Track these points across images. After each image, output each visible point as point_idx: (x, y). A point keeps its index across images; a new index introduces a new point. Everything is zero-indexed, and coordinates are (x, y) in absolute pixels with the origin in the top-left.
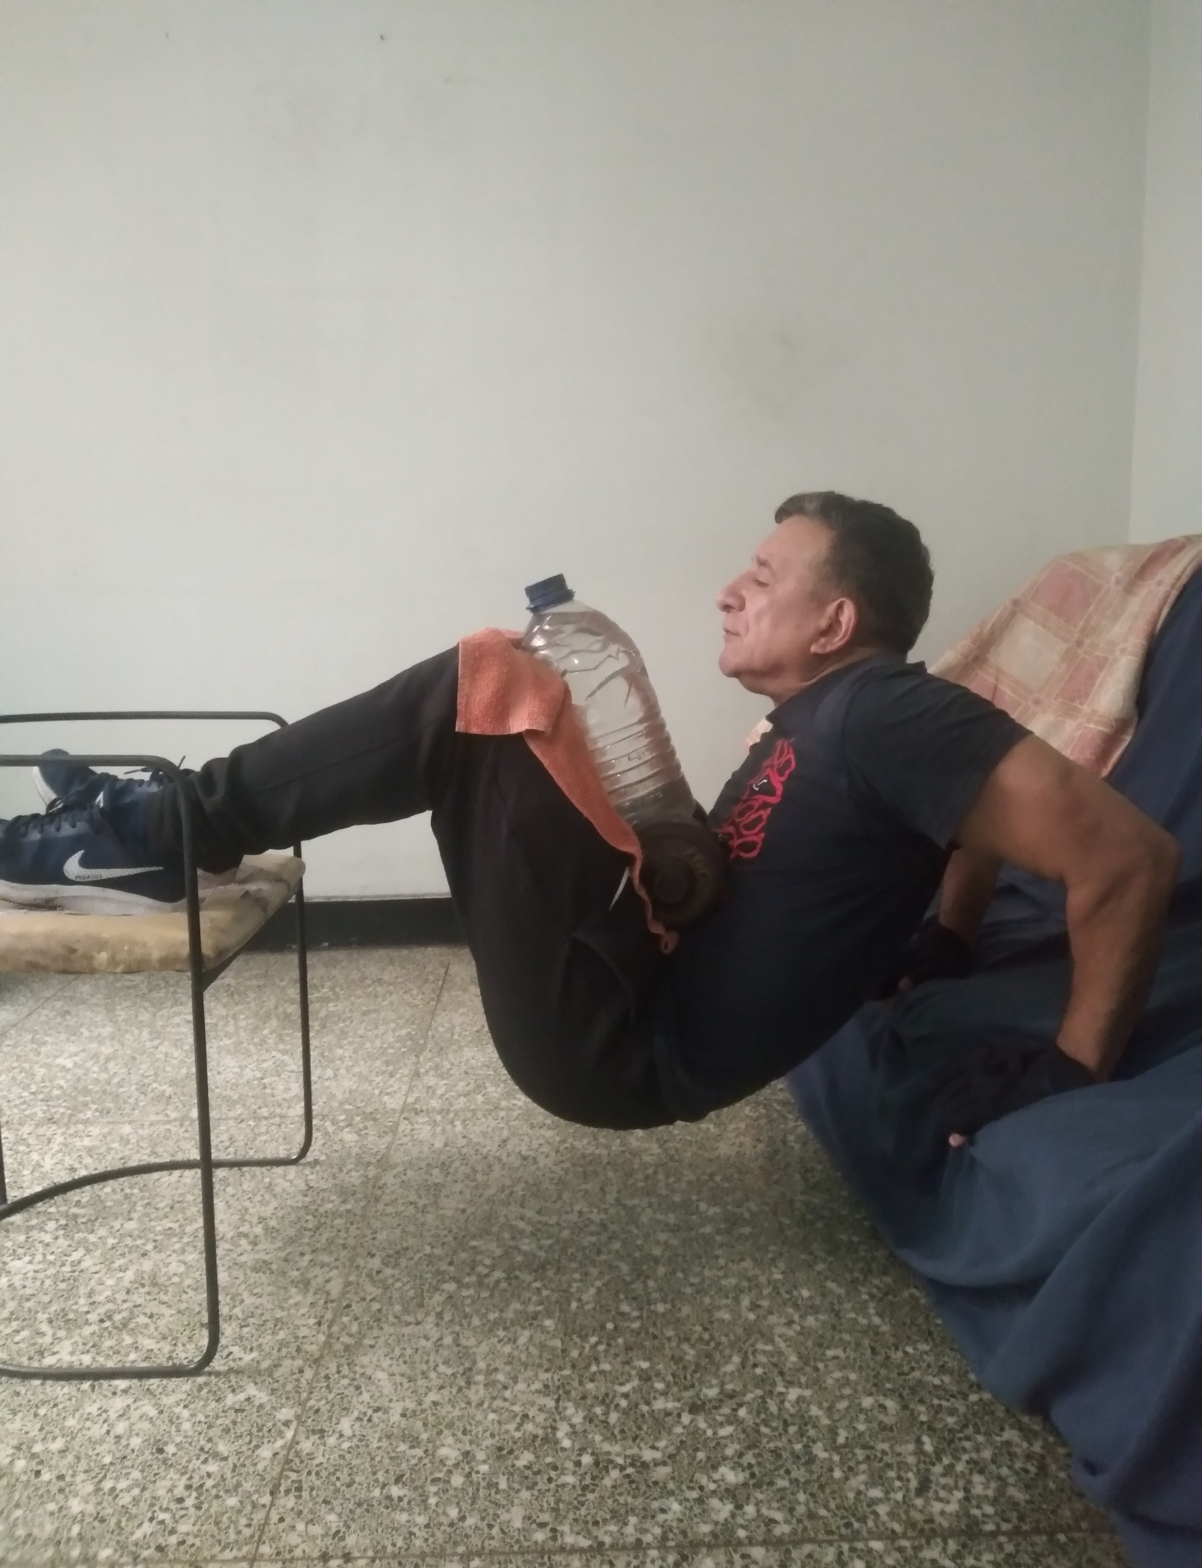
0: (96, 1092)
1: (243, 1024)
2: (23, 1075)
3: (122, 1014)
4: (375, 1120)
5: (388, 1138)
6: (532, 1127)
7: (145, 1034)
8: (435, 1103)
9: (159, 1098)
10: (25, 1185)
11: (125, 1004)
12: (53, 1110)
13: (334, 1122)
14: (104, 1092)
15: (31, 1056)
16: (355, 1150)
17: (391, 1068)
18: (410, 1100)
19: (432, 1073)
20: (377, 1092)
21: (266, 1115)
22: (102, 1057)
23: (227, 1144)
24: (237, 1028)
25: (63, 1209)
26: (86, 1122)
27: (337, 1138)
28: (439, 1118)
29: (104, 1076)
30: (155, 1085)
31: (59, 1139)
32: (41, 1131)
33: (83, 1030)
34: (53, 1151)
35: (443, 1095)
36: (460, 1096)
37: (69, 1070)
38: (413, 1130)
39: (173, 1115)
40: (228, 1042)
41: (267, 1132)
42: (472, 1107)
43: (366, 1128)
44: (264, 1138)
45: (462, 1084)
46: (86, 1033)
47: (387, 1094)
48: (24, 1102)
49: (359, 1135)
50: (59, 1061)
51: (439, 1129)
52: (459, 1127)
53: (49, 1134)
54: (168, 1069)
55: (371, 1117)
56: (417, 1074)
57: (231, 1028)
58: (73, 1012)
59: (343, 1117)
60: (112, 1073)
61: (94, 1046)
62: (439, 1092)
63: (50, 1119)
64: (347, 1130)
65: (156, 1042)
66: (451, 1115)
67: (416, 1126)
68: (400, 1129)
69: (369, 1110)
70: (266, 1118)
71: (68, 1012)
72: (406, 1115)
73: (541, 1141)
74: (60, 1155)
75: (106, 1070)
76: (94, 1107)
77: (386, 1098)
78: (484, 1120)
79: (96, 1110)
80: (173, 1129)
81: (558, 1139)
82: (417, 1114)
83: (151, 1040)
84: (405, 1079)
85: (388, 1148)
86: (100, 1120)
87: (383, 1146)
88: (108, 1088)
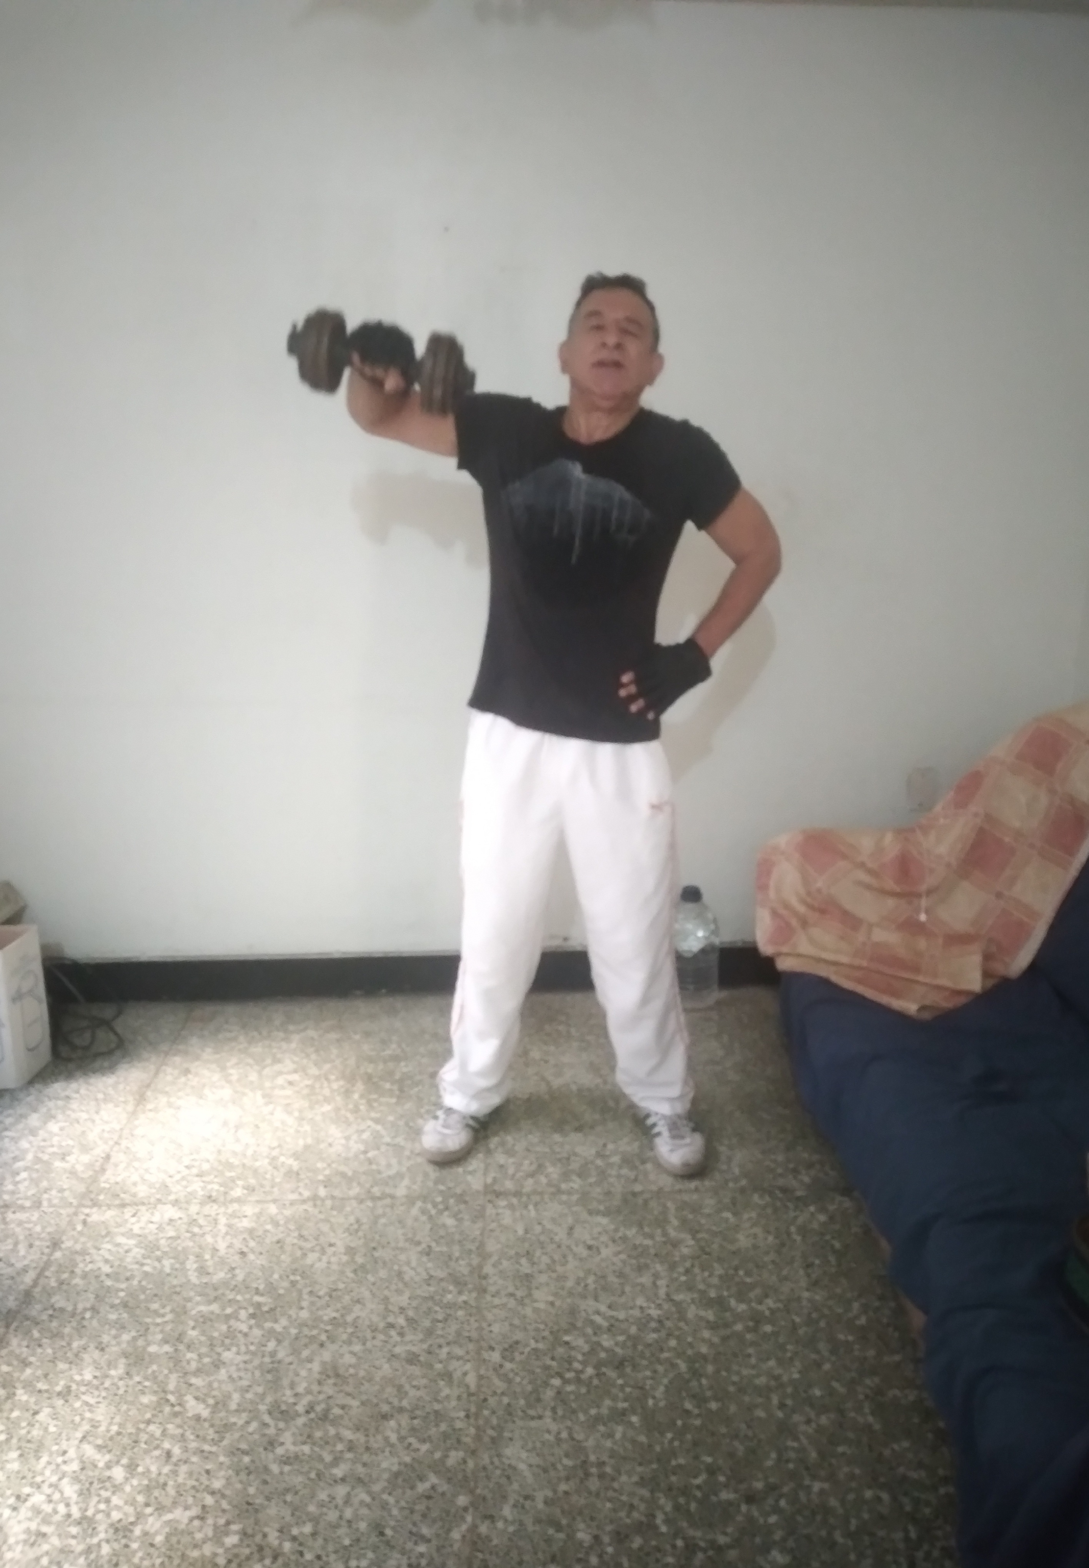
0: (238, 1166)
1: (335, 1086)
2: (173, 1145)
3: (234, 1073)
4: (466, 1202)
5: (479, 1225)
7: (260, 1100)
8: (509, 1185)
9: (289, 1172)
10: (211, 1270)
11: (234, 1060)
12: (209, 1187)
13: (435, 1205)
14: (244, 1165)
15: (173, 1123)
16: (457, 1237)
18: (489, 1180)
19: (501, 1150)
21: (378, 1194)
22: (231, 1125)
23: (356, 1226)
24: (332, 1091)
25: (248, 1296)
26: (238, 1200)
28: (515, 1201)
29: (239, 1147)
30: (282, 1159)
31: (223, 1220)
32: (206, 1210)
33: (206, 1091)
34: (222, 1233)
35: (514, 1175)
36: (527, 1176)
37: (208, 1140)
38: (497, 1214)
39: (307, 1194)
41: (384, 1215)
42: (540, 1190)
43: (460, 1212)
44: (383, 1221)
45: (527, 1162)
46: (210, 1096)
47: (470, 1173)
48: (183, 1178)
49: (457, 1220)
51: (518, 1214)
52: (533, 1213)
53: (213, 1214)
54: (288, 1140)
55: (461, 1199)
56: (489, 1152)
57: (326, 1091)
58: (194, 1071)
59: (439, 1199)
60: (244, 1142)
61: (221, 1111)
62: (511, 1171)
63: (210, 1197)
64: (446, 1213)
65: (271, 1107)
66: (524, 1199)
68: (488, 1214)
69: (458, 1191)
71: (187, 1072)
73: (600, 1230)
74: (229, 1237)
75: (238, 1141)
76: (240, 1183)
79: (243, 1188)
80: (310, 1209)
81: (612, 1227)
82: (497, 1197)
83: (267, 1104)
85: (482, 1234)
86: (250, 1199)
87: (478, 1233)
88: (245, 1161)
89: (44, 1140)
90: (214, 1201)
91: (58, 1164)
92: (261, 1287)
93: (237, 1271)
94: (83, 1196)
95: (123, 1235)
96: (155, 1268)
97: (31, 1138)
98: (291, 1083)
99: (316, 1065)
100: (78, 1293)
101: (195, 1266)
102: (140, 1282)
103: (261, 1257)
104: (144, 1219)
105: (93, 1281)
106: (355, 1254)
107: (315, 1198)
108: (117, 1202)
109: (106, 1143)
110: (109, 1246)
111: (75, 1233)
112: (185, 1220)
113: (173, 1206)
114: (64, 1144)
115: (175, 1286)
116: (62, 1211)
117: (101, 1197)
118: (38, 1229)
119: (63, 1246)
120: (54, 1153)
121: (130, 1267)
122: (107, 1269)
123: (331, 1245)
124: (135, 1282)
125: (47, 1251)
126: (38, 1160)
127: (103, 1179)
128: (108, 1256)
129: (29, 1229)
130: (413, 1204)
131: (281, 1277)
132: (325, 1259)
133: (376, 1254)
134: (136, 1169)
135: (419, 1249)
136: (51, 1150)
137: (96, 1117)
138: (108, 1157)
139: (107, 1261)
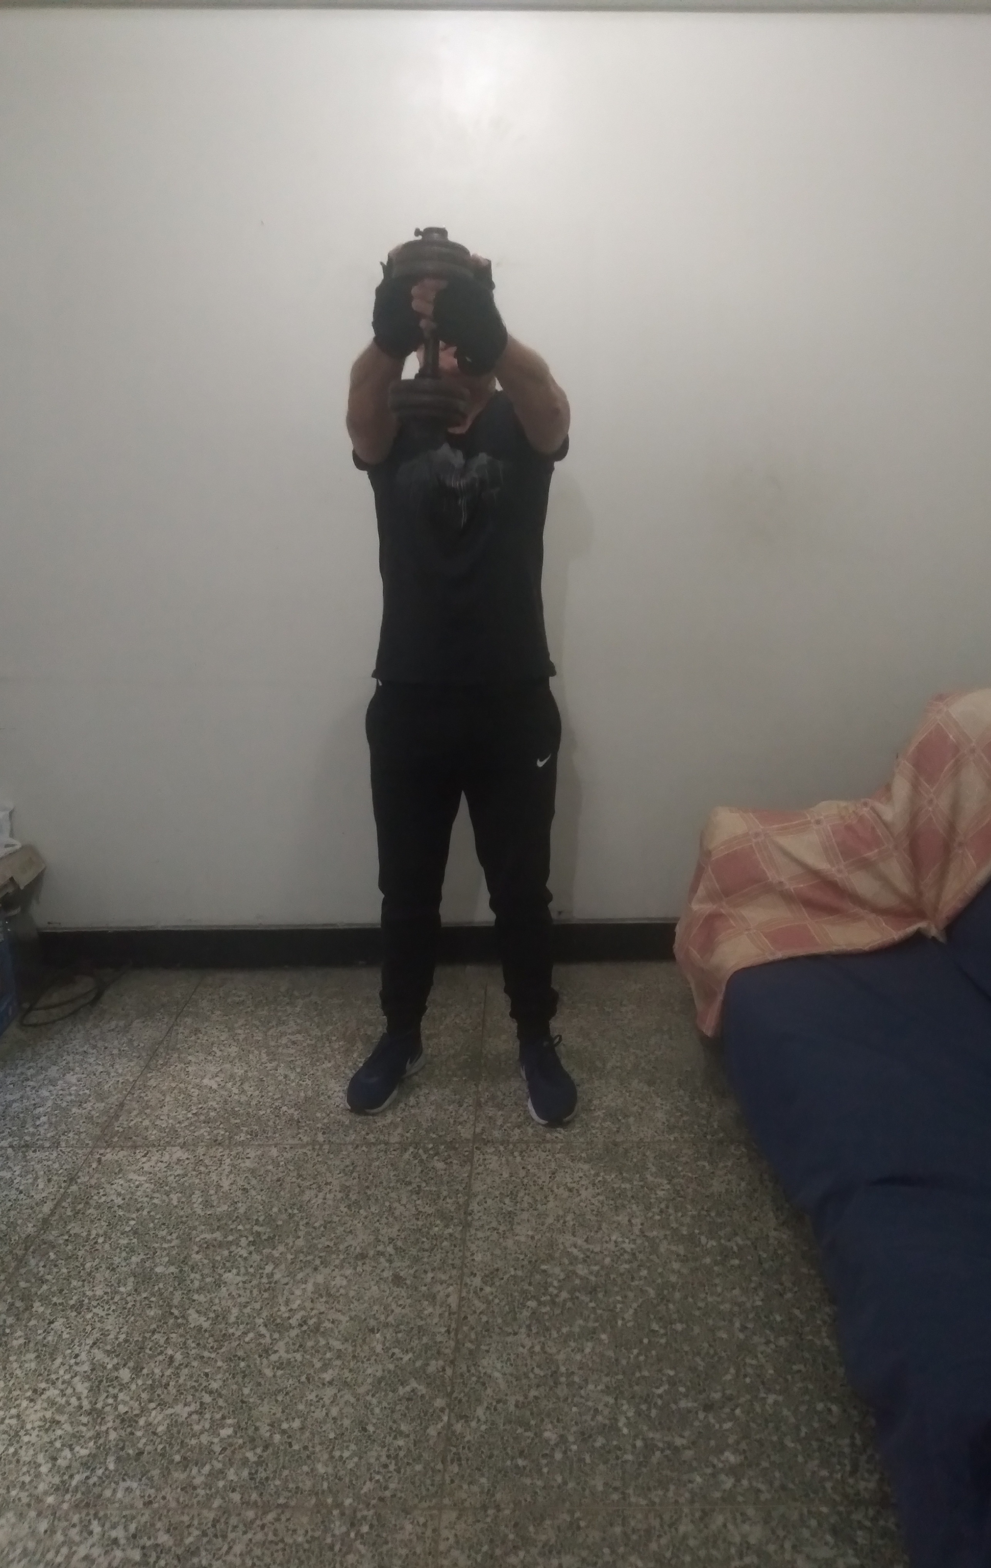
0: (243, 1114)
1: (336, 1047)
2: (182, 1096)
3: (241, 1033)
4: (455, 1149)
5: (468, 1168)
6: (573, 1161)
7: (264, 1058)
8: (497, 1134)
9: (290, 1120)
10: (215, 1204)
11: (241, 1022)
12: (215, 1132)
13: (426, 1151)
14: (248, 1113)
15: (183, 1076)
16: (445, 1178)
17: (458, 1097)
18: (478, 1130)
19: (490, 1104)
20: (452, 1121)
21: (373, 1140)
22: (238, 1079)
23: (351, 1168)
24: (333, 1050)
25: (248, 1227)
26: (242, 1143)
27: (430, 1166)
28: (502, 1148)
29: (244, 1098)
30: (284, 1108)
31: (228, 1161)
32: (212, 1152)
33: (215, 1049)
34: (226, 1172)
35: (502, 1126)
36: (514, 1127)
37: (215, 1091)
38: (485, 1160)
39: (305, 1139)
40: (329, 1065)
41: (378, 1158)
42: (525, 1139)
43: (450, 1157)
44: (377, 1163)
45: (515, 1115)
46: (219, 1053)
47: (460, 1123)
48: (191, 1124)
49: (446, 1163)
50: (206, 1081)
51: (504, 1159)
52: (519, 1159)
53: (219, 1155)
54: (291, 1092)
55: (451, 1146)
56: (479, 1105)
57: (327, 1050)
58: (203, 1030)
59: (431, 1146)
60: (249, 1093)
61: (228, 1066)
62: (499, 1123)
63: (216, 1141)
64: (436, 1158)
65: (274, 1064)
66: (511, 1146)
67: (487, 1157)
68: (475, 1159)
69: (449, 1139)
70: (374, 1144)
71: (197, 1031)
72: (477, 1145)
73: (581, 1174)
74: (233, 1175)
75: (243, 1092)
76: (245, 1129)
77: (459, 1127)
78: (535, 1152)
79: (247, 1133)
80: (309, 1153)
81: (593, 1172)
82: (486, 1144)
83: (271, 1061)
84: (471, 1108)
85: (469, 1177)
86: (252, 1142)
87: (466, 1175)
88: (250, 1110)
89: (63, 1090)
90: (220, 1144)
91: (74, 1110)
92: (261, 1219)
93: (240, 1205)
94: (98, 1138)
95: (134, 1172)
96: (164, 1201)
97: (51, 1088)
98: (294, 1043)
99: (318, 1027)
100: (92, 1221)
101: (200, 1200)
102: (149, 1212)
103: (262, 1193)
104: (154, 1159)
105: (106, 1210)
106: (349, 1191)
107: (314, 1142)
108: (130, 1144)
109: (121, 1092)
110: (121, 1182)
111: (91, 1169)
112: (192, 1161)
113: (182, 1148)
114: (81, 1093)
115: (182, 1217)
116: (80, 1152)
117: (116, 1139)
118: (56, 1166)
119: (79, 1181)
120: (71, 1101)
121: (140, 1200)
122: (119, 1201)
123: (327, 1184)
124: (145, 1213)
125: (63, 1185)
126: (56, 1106)
127: (116, 1124)
128: (119, 1189)
129: (48, 1166)
130: (406, 1150)
131: (280, 1210)
132: (321, 1195)
133: (369, 1192)
134: (148, 1116)
135: (410, 1188)
136: (69, 1098)
137: (112, 1071)
138: (122, 1105)
139: (119, 1194)
